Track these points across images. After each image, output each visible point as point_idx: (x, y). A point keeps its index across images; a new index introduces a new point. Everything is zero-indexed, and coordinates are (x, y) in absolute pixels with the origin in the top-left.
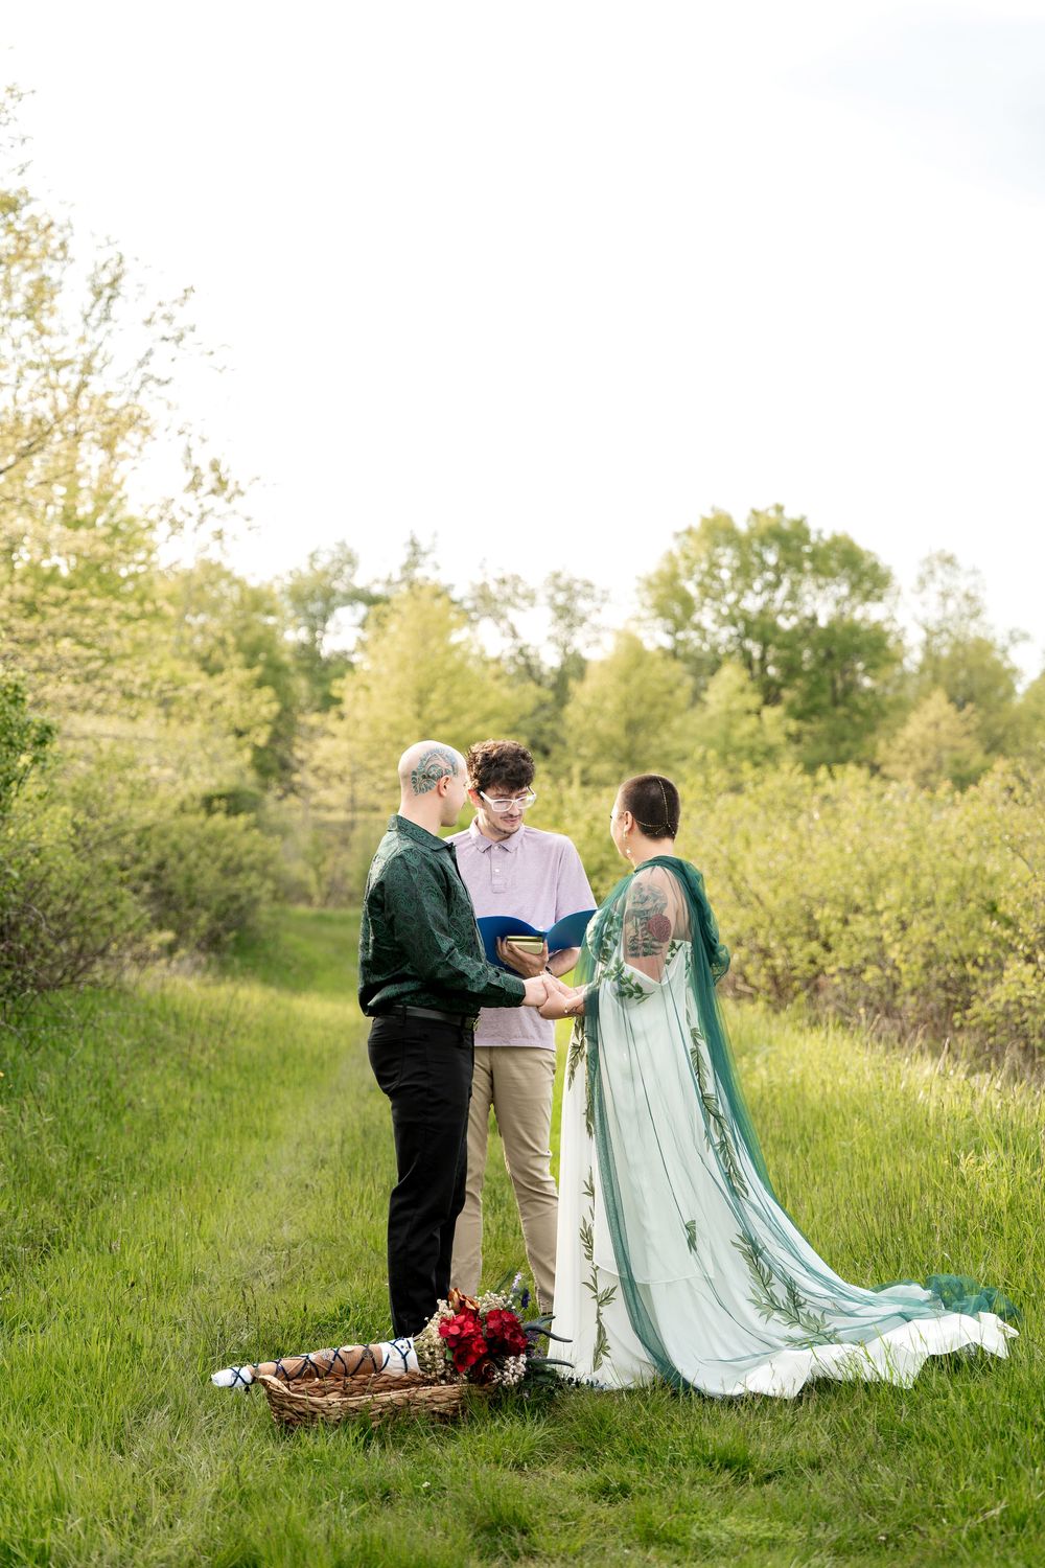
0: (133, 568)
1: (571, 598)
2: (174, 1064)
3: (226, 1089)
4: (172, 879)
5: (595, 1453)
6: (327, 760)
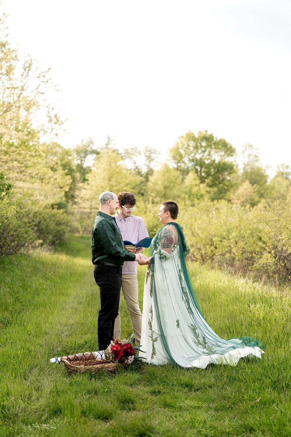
0: (34, 143)
1: (150, 154)
2: (42, 276)
3: (56, 283)
4: (43, 226)
5: (152, 382)
6: (84, 195)
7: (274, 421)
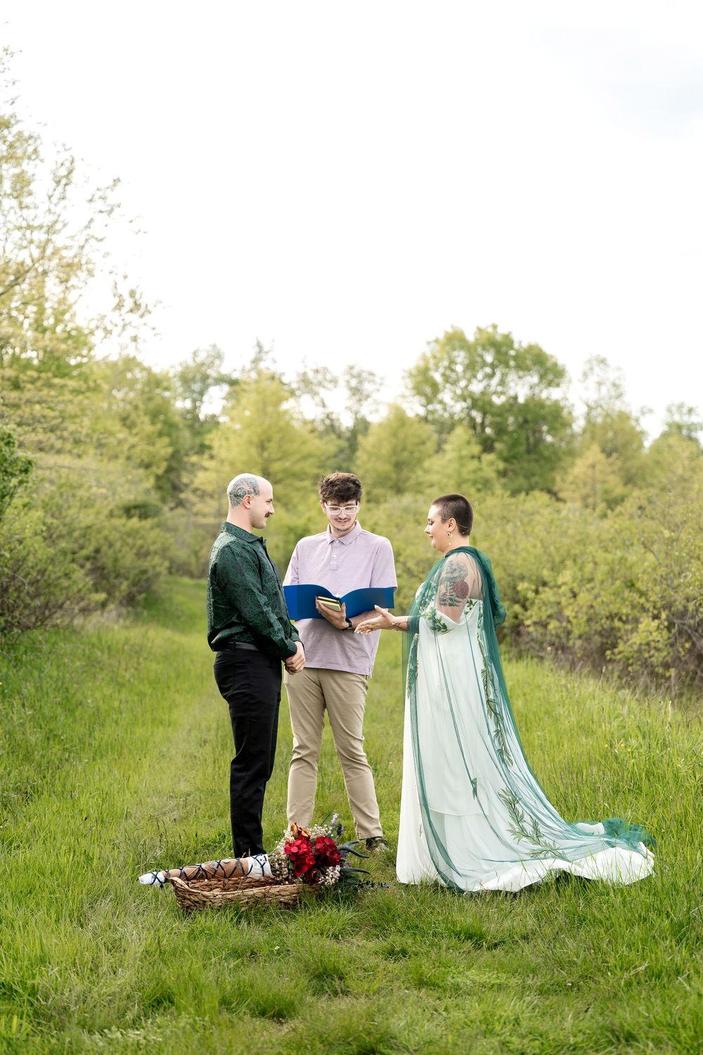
0: (79, 360)
1: (360, 382)
2: (108, 678)
3: (141, 695)
4: (105, 560)
5: (384, 929)
6: (203, 484)
7: (682, 1017)
